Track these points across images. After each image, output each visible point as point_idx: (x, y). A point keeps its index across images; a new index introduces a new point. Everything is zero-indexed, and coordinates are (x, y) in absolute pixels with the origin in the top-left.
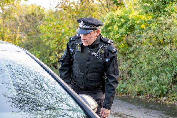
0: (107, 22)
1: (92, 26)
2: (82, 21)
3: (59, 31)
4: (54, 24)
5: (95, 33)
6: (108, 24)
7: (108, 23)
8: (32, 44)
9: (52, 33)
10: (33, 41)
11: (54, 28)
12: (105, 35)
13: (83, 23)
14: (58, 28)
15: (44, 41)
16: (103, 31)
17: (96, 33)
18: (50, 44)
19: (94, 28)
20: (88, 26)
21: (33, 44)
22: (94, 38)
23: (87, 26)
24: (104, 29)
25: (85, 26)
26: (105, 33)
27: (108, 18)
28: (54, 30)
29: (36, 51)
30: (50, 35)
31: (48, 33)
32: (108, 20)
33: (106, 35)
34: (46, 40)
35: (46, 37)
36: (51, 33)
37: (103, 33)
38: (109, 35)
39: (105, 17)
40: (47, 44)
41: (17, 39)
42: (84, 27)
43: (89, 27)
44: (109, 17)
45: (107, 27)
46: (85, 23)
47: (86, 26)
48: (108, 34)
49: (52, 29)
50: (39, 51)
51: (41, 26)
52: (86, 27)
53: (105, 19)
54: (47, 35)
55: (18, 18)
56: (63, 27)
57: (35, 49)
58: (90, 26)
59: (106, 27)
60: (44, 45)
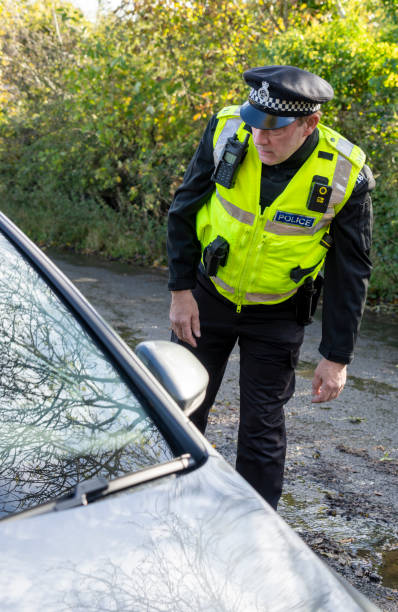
0: (279, 62)
1: (297, 103)
2: (265, 86)
3: (125, 88)
4: (108, 65)
5: (300, 125)
8: (39, 128)
9: (102, 93)
13: (268, 92)
14: (122, 77)
17: (306, 125)
19: (301, 110)
20: (284, 102)
22: (298, 142)
23: (281, 102)
25: (274, 101)
28: (111, 84)
29: (53, 151)
30: (95, 100)
36: (99, 95)
42: (270, 104)
43: (287, 107)
44: (286, 48)
46: (277, 91)
47: (277, 101)
50: (61, 149)
52: (277, 105)
53: (274, 54)
56: (137, 74)
58: (291, 103)
60: (78, 133)
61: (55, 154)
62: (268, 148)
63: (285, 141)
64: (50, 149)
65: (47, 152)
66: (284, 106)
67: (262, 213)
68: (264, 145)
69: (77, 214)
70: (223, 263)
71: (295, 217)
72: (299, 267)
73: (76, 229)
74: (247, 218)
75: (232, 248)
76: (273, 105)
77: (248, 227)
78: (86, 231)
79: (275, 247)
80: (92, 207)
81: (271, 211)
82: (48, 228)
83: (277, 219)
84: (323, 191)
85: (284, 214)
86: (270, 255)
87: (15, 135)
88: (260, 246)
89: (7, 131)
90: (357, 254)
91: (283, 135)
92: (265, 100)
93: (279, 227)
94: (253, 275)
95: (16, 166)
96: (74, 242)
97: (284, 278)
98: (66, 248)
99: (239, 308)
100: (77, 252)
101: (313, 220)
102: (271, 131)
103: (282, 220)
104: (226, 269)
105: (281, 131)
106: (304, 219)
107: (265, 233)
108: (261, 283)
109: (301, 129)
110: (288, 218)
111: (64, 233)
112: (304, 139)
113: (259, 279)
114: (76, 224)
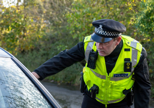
0: (149, 8)
1: (113, 32)
2: (101, 26)
3: (89, 20)
4: (83, 12)
5: (114, 41)
6: (149, 12)
7: (149, 10)
8: (57, 37)
9: (81, 23)
10: (59, 33)
11: (84, 17)
12: (145, 26)
13: (102, 29)
14: (88, 16)
15: (71, 32)
16: (143, 21)
17: (116, 41)
18: (78, 37)
19: (115, 35)
20: (108, 32)
21: (59, 36)
22: (113, 47)
23: (107, 32)
24: (145, 18)
25: (104, 32)
26: (145, 24)
27: (149, 4)
28: (84, 19)
29: (62, 46)
30: (78, 26)
31: (76, 23)
32: (150, 7)
33: (148, 26)
34: (74, 31)
35: (73, 29)
36: (79, 23)
37: (144, 23)
38: (151, 25)
39: (147, 2)
40: (75, 37)
41: (40, 30)
42: (103, 33)
43: (109, 34)
44: (151, 3)
45: (149, 15)
46: (105, 28)
47: (106, 32)
48: (149, 25)
49: (81, 19)
50: (65, 45)
51: (68, 15)
52: (105, 34)
53: (147, 5)
54: (75, 25)
55: (42, 4)
56: (95, 15)
57: (61, 43)
58: (111, 33)
59: (147, 15)
60: (72, 38)
61: (63, 47)
62: (102, 50)
63: (109, 47)
64: (61, 45)
65: (60, 46)
66: (108, 34)
67: (108, 75)
68: (100, 49)
69: (72, 70)
70: (98, 93)
71: (121, 74)
72: (125, 89)
73: (71, 76)
74: (103, 77)
75: (100, 88)
76: (104, 34)
77: (104, 80)
78: (75, 77)
79: (116, 85)
80: (78, 67)
81: (112, 74)
82: (61, 76)
83: (114, 77)
84: (128, 64)
85: (117, 75)
86: (114, 88)
87: (48, 40)
88: (110, 86)
89: (46, 38)
90: (144, 82)
91: (108, 45)
92: (101, 32)
93: (115, 79)
94: (110, 96)
95: (49, 52)
96: (71, 81)
97: (121, 94)
98: (68, 84)
99: (106, 106)
100: (72, 85)
101: (128, 74)
102: (103, 44)
103: (117, 77)
104: (99, 95)
105: (107, 44)
106: (124, 75)
107: (111, 81)
108: (113, 97)
109: (114, 43)
110: (118, 76)
111: (67, 78)
112: (116, 46)
113: (112, 96)
114: (71, 74)
